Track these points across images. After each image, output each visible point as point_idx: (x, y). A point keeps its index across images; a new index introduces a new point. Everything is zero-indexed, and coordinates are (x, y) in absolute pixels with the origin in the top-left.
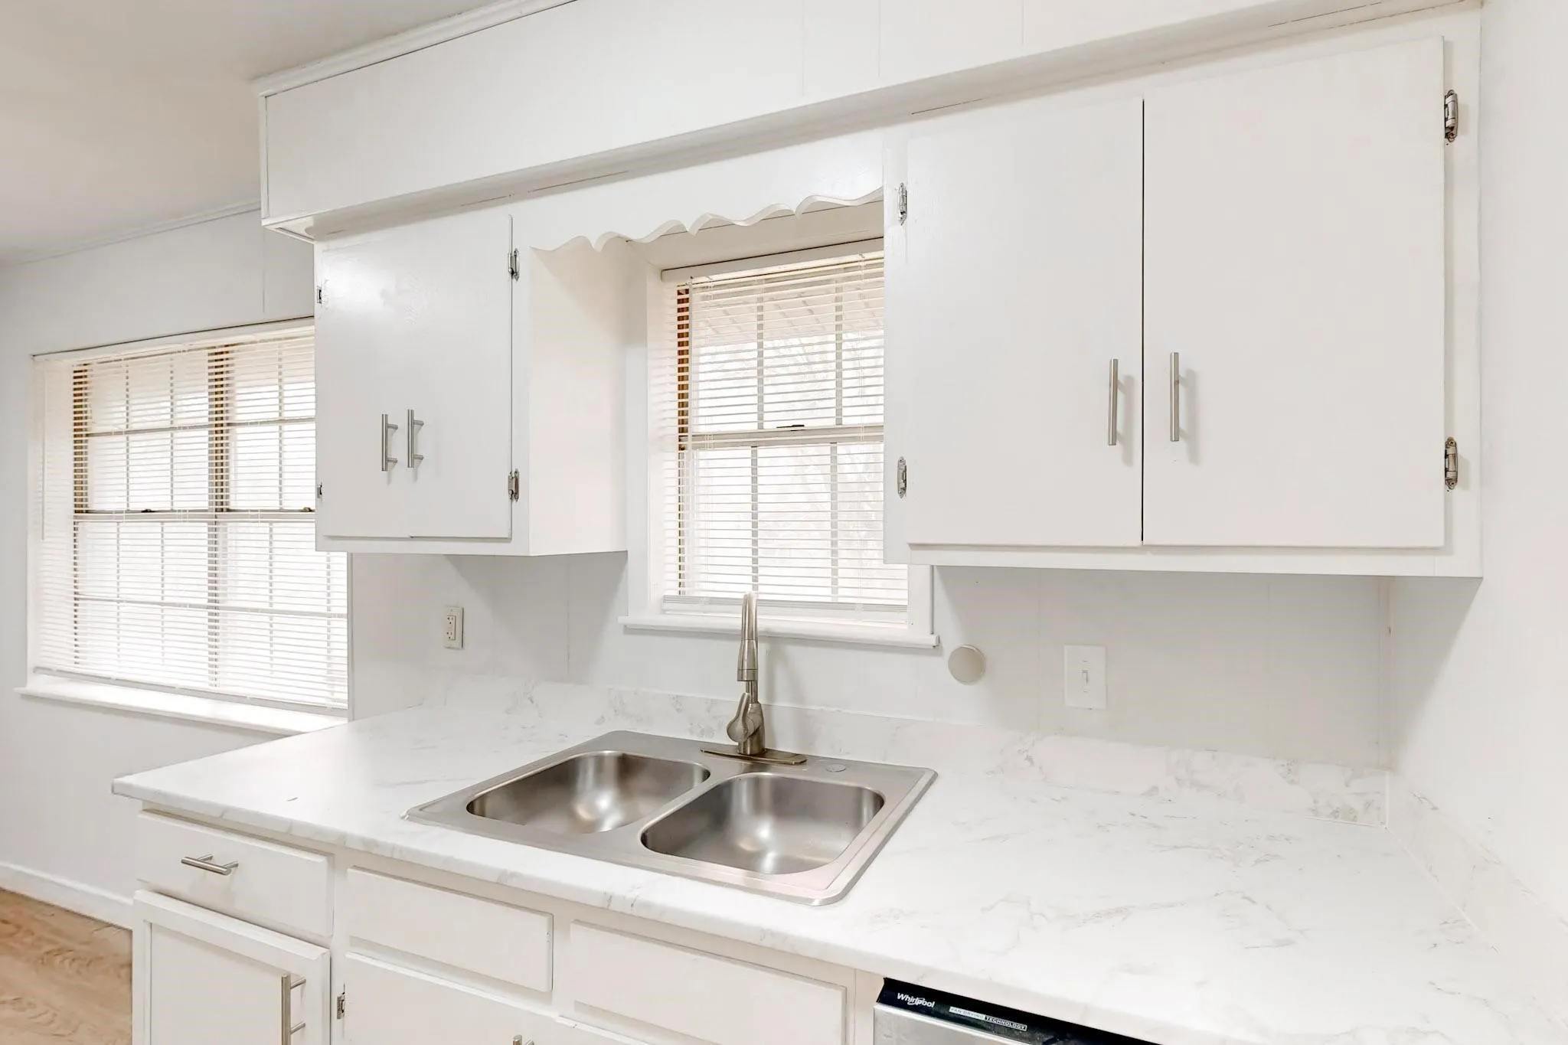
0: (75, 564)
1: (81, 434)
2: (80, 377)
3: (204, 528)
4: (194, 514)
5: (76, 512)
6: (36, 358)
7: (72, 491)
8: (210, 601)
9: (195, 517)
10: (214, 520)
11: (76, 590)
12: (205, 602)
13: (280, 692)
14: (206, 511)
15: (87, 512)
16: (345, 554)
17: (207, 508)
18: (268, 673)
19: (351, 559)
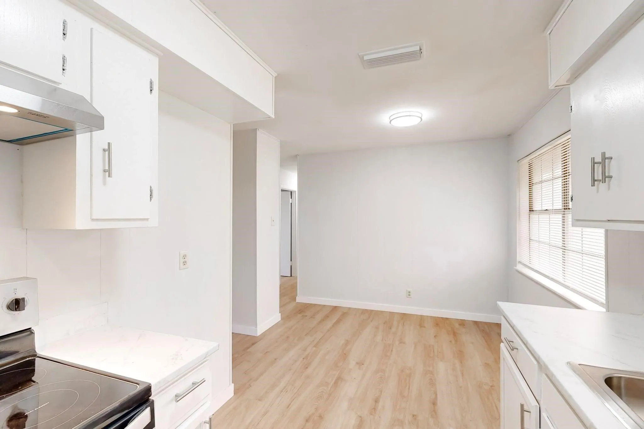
0: (529, 229)
1: (531, 185)
2: (530, 166)
3: (560, 216)
4: (556, 211)
5: (530, 211)
6: (519, 161)
7: (529, 204)
8: (563, 246)
9: (556, 212)
10: (563, 213)
11: (530, 238)
12: (560, 246)
13: (585, 284)
14: (561, 209)
15: (533, 211)
16: (604, 229)
17: (561, 208)
18: (581, 272)
19: (607, 231)
